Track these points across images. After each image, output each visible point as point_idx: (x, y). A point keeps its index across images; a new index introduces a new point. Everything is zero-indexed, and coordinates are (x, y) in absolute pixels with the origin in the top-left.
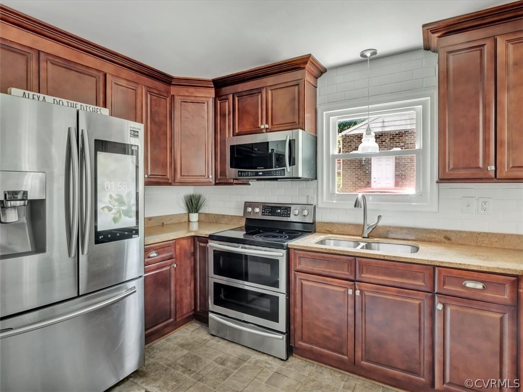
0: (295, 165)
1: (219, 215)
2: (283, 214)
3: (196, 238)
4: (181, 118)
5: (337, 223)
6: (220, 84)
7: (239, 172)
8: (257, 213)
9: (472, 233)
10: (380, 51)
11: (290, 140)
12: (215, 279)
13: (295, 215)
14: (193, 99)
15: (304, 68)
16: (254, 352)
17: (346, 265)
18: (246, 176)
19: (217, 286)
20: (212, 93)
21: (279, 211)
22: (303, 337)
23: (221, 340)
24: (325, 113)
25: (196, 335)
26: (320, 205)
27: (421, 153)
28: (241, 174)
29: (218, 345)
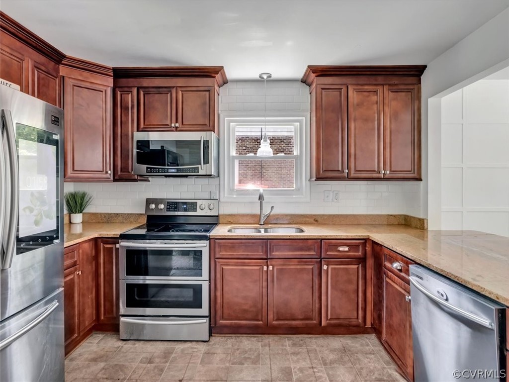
0: (208, 163)
1: (111, 214)
2: (189, 209)
3: (99, 240)
4: (73, 104)
5: (237, 215)
6: (120, 74)
7: (147, 168)
8: (161, 209)
9: (330, 216)
10: (275, 76)
11: (204, 141)
12: (126, 280)
13: (202, 209)
14: (88, 85)
15: (215, 77)
16: (176, 343)
17: (260, 247)
18: (156, 172)
19: (130, 287)
20: (110, 81)
21: (185, 206)
22: (224, 316)
23: (136, 342)
24: (226, 118)
25: (105, 345)
26: (222, 200)
27: (299, 158)
28: (149, 170)
29: (136, 347)
